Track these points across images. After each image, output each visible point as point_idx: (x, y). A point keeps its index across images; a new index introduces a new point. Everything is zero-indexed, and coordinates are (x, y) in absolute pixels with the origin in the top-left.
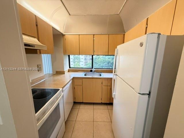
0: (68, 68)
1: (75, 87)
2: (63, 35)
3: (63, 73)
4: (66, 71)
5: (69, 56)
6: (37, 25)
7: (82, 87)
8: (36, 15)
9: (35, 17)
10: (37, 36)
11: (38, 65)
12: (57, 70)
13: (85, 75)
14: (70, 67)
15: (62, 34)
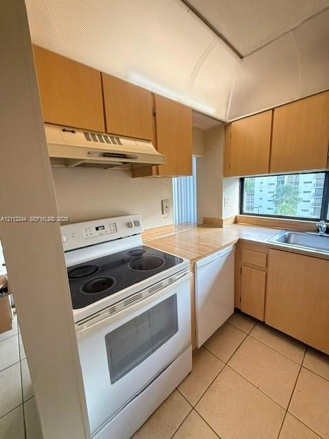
0: (236, 212)
1: (243, 267)
2: (226, 126)
3: (218, 224)
4: (227, 220)
5: (242, 180)
6: (154, 114)
7: (266, 274)
8: (154, 91)
9: (151, 96)
10: (152, 138)
11: (162, 201)
12: (206, 216)
13: (287, 240)
14: (241, 212)
15: (223, 122)
